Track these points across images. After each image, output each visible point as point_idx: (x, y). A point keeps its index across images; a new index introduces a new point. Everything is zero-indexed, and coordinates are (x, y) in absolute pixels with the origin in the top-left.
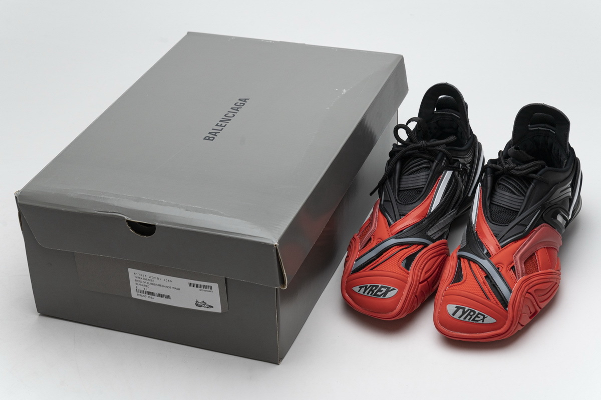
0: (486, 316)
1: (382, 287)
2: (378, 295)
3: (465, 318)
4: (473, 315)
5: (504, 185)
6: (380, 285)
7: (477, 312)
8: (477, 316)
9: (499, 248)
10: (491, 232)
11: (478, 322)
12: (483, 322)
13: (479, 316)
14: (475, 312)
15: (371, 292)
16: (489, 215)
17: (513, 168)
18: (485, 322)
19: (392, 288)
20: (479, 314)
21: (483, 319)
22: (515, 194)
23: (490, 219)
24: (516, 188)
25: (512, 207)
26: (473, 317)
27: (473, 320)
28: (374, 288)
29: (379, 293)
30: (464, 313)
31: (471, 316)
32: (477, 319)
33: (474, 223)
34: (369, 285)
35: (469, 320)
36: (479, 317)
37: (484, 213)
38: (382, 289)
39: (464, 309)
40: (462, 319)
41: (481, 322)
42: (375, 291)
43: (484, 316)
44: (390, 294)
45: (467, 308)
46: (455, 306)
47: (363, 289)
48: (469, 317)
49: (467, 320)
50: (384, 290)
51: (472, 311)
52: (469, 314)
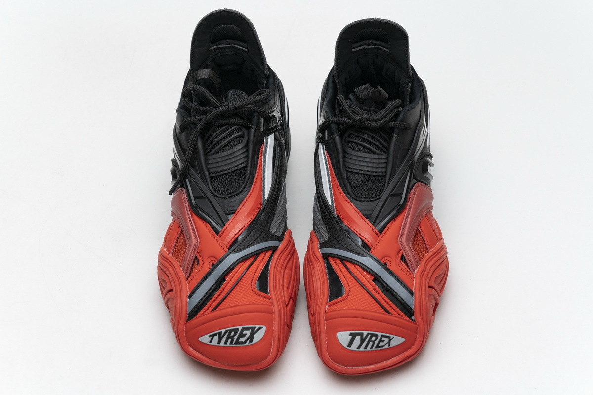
0: (392, 336)
1: (243, 329)
2: (242, 343)
3: (366, 347)
4: (376, 340)
5: (357, 143)
6: (240, 328)
7: (380, 334)
8: (381, 341)
9: (377, 234)
10: (360, 213)
11: (384, 347)
12: (389, 345)
13: (383, 339)
14: (376, 336)
15: (230, 340)
16: (350, 190)
17: (367, 119)
18: (392, 345)
19: (257, 327)
20: (382, 336)
21: (389, 342)
22: (374, 153)
23: (353, 195)
24: (374, 144)
25: (375, 172)
26: (376, 342)
27: (377, 346)
28: (233, 333)
29: (242, 339)
30: (362, 341)
31: (374, 342)
32: (381, 344)
33: (330, 205)
34: (223, 331)
35: (372, 347)
36: (383, 341)
37: (342, 188)
38: (245, 332)
39: (361, 335)
40: (362, 349)
41: (387, 346)
42: (236, 337)
43: (389, 337)
44: (258, 337)
45: (365, 333)
46: (349, 332)
47: (216, 338)
48: (371, 344)
49: (369, 348)
50: (248, 333)
51: (372, 335)
52: (370, 340)
